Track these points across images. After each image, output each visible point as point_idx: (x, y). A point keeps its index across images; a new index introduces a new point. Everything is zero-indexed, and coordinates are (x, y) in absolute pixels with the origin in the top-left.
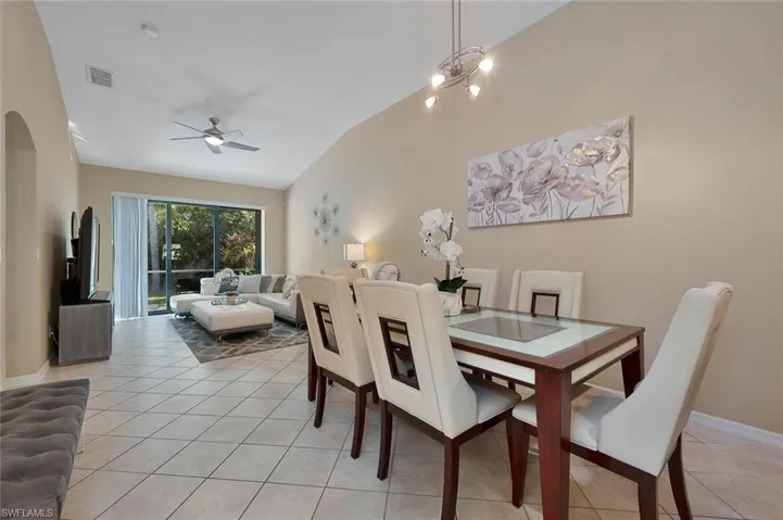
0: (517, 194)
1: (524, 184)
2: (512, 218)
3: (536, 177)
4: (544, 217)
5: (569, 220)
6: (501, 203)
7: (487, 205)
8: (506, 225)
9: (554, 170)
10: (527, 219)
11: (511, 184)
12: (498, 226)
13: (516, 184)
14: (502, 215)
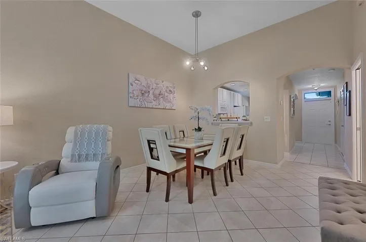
0: (151, 96)
1: (153, 94)
2: (150, 105)
3: (157, 92)
4: (159, 107)
5: (165, 109)
6: (145, 98)
7: (139, 98)
8: (147, 108)
9: (162, 91)
10: (154, 107)
11: (149, 92)
12: (144, 107)
13: (151, 92)
14: (146, 103)
